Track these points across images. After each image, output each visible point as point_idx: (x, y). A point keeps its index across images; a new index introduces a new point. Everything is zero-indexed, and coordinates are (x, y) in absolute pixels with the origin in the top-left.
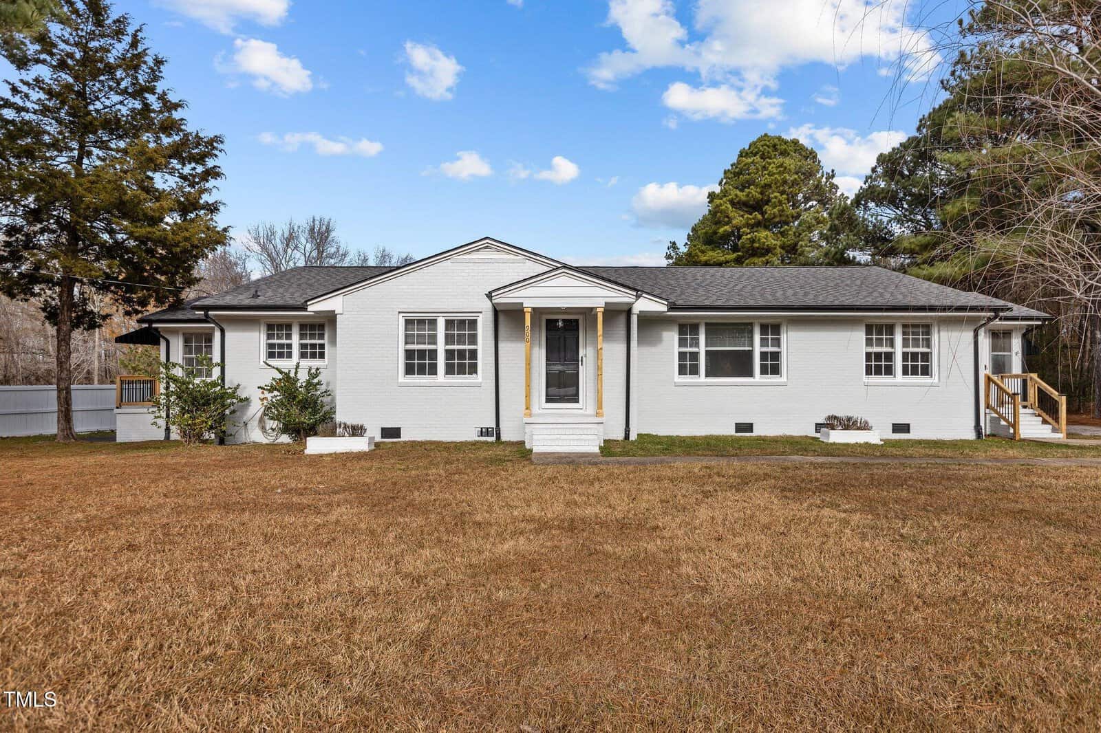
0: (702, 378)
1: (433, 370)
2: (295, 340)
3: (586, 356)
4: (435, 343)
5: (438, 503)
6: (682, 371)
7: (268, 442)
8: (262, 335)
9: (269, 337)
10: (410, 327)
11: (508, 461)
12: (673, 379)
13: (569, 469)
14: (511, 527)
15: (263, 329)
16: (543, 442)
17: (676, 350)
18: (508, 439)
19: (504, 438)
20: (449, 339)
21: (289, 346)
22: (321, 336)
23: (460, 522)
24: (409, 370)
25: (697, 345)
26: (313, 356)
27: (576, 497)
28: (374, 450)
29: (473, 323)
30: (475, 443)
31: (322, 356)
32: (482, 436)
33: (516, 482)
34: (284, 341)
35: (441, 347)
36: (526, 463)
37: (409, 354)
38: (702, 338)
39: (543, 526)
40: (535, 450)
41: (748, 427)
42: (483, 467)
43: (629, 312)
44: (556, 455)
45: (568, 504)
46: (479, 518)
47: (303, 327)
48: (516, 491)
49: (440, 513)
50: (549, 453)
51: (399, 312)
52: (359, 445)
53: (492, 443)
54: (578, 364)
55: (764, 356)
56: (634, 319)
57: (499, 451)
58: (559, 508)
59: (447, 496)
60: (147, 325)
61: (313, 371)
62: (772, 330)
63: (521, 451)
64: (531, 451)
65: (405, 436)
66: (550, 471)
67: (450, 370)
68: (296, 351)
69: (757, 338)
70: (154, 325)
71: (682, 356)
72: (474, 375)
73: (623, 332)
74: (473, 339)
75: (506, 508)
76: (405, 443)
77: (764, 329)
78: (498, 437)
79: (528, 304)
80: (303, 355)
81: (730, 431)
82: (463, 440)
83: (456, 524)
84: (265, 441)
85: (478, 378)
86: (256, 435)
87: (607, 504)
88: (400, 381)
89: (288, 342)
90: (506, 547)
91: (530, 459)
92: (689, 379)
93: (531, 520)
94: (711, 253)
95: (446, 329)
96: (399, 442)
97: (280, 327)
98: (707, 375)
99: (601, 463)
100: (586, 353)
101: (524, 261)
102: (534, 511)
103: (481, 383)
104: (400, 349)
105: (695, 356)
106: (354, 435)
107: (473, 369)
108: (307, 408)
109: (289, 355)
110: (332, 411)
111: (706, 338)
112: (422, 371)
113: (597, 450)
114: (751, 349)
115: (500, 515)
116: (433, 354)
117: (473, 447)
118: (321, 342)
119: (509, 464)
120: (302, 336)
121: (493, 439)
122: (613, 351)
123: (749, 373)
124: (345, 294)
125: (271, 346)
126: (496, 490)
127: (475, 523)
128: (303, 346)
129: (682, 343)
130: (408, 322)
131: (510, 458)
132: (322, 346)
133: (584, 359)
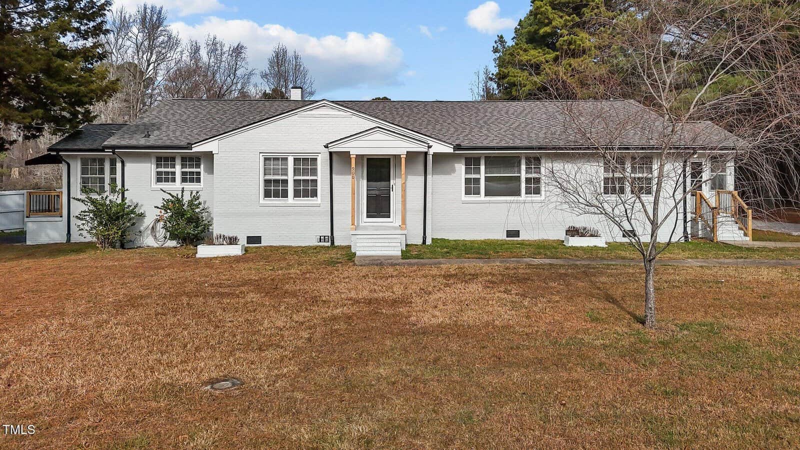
0: (482, 197)
1: (285, 194)
2: (178, 169)
3: (395, 185)
4: (287, 175)
5: (301, 291)
6: (468, 192)
7: (158, 246)
8: (153, 166)
9: (158, 166)
10: (267, 162)
11: (339, 263)
12: (461, 199)
13: (377, 269)
14: (340, 303)
15: (154, 160)
16: (363, 248)
17: (463, 176)
18: (339, 244)
19: (336, 244)
20: (296, 172)
21: (174, 173)
22: (198, 166)
23: (315, 300)
24: (267, 194)
25: (479, 173)
26: (192, 180)
27: (376, 287)
28: (245, 254)
29: (314, 160)
30: (315, 248)
31: (198, 180)
32: (320, 241)
33: (344, 278)
34: (169, 170)
35: (291, 178)
36: (350, 264)
37: (267, 182)
38: (483, 168)
39: (357, 302)
40: (358, 254)
41: (516, 233)
42: (323, 268)
43: (426, 154)
44: (371, 258)
45: (371, 291)
46: (324, 299)
47: (184, 159)
48: (343, 284)
49: (304, 297)
50: (367, 257)
51: (260, 153)
52: (235, 251)
53: (328, 247)
54: (390, 190)
55: (528, 180)
56: (430, 158)
57: (333, 254)
58: (365, 293)
59: (306, 287)
60: (55, 153)
61: (194, 194)
62: (534, 162)
63: (348, 255)
64: (355, 254)
65: (264, 243)
66: (365, 270)
67: (297, 194)
68: (178, 177)
69: (523, 167)
70: (60, 153)
71: (468, 181)
72: (315, 198)
73: (422, 168)
74: (314, 172)
75: (338, 294)
76: (265, 247)
77: (529, 160)
78: (333, 243)
79: (354, 152)
80: (184, 180)
81: (503, 236)
82: (307, 244)
83: (313, 302)
84: (156, 245)
85: (318, 200)
86: (149, 241)
87: (391, 290)
88: (261, 202)
89: (173, 170)
90: (338, 311)
91: (354, 261)
92: (472, 198)
93: (351, 299)
94: (532, 52)
95: (295, 165)
96: (260, 247)
97: (166, 159)
98: (486, 195)
99: (398, 264)
100: (396, 183)
101: (351, 116)
102: (353, 294)
103: (320, 204)
104: (261, 179)
105: (477, 181)
106: (231, 244)
107: (314, 194)
108: (192, 223)
109: (174, 180)
110: (210, 224)
111: (485, 167)
112: (276, 195)
113: (400, 253)
114: (519, 175)
115: (336, 297)
116: (285, 182)
117: (315, 251)
118: (198, 170)
119: (340, 265)
120: (183, 166)
121: (329, 244)
122: (415, 182)
123: (517, 193)
124: (220, 139)
125: (158, 173)
126: (331, 283)
127: (322, 301)
128: (183, 173)
129: (467, 171)
130: (266, 159)
131: (340, 260)
132: (199, 173)
133: (394, 186)
